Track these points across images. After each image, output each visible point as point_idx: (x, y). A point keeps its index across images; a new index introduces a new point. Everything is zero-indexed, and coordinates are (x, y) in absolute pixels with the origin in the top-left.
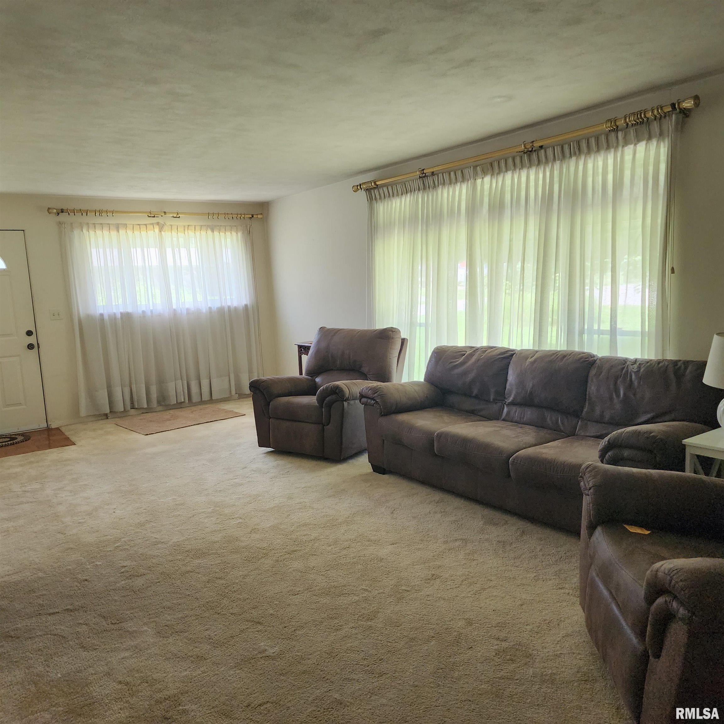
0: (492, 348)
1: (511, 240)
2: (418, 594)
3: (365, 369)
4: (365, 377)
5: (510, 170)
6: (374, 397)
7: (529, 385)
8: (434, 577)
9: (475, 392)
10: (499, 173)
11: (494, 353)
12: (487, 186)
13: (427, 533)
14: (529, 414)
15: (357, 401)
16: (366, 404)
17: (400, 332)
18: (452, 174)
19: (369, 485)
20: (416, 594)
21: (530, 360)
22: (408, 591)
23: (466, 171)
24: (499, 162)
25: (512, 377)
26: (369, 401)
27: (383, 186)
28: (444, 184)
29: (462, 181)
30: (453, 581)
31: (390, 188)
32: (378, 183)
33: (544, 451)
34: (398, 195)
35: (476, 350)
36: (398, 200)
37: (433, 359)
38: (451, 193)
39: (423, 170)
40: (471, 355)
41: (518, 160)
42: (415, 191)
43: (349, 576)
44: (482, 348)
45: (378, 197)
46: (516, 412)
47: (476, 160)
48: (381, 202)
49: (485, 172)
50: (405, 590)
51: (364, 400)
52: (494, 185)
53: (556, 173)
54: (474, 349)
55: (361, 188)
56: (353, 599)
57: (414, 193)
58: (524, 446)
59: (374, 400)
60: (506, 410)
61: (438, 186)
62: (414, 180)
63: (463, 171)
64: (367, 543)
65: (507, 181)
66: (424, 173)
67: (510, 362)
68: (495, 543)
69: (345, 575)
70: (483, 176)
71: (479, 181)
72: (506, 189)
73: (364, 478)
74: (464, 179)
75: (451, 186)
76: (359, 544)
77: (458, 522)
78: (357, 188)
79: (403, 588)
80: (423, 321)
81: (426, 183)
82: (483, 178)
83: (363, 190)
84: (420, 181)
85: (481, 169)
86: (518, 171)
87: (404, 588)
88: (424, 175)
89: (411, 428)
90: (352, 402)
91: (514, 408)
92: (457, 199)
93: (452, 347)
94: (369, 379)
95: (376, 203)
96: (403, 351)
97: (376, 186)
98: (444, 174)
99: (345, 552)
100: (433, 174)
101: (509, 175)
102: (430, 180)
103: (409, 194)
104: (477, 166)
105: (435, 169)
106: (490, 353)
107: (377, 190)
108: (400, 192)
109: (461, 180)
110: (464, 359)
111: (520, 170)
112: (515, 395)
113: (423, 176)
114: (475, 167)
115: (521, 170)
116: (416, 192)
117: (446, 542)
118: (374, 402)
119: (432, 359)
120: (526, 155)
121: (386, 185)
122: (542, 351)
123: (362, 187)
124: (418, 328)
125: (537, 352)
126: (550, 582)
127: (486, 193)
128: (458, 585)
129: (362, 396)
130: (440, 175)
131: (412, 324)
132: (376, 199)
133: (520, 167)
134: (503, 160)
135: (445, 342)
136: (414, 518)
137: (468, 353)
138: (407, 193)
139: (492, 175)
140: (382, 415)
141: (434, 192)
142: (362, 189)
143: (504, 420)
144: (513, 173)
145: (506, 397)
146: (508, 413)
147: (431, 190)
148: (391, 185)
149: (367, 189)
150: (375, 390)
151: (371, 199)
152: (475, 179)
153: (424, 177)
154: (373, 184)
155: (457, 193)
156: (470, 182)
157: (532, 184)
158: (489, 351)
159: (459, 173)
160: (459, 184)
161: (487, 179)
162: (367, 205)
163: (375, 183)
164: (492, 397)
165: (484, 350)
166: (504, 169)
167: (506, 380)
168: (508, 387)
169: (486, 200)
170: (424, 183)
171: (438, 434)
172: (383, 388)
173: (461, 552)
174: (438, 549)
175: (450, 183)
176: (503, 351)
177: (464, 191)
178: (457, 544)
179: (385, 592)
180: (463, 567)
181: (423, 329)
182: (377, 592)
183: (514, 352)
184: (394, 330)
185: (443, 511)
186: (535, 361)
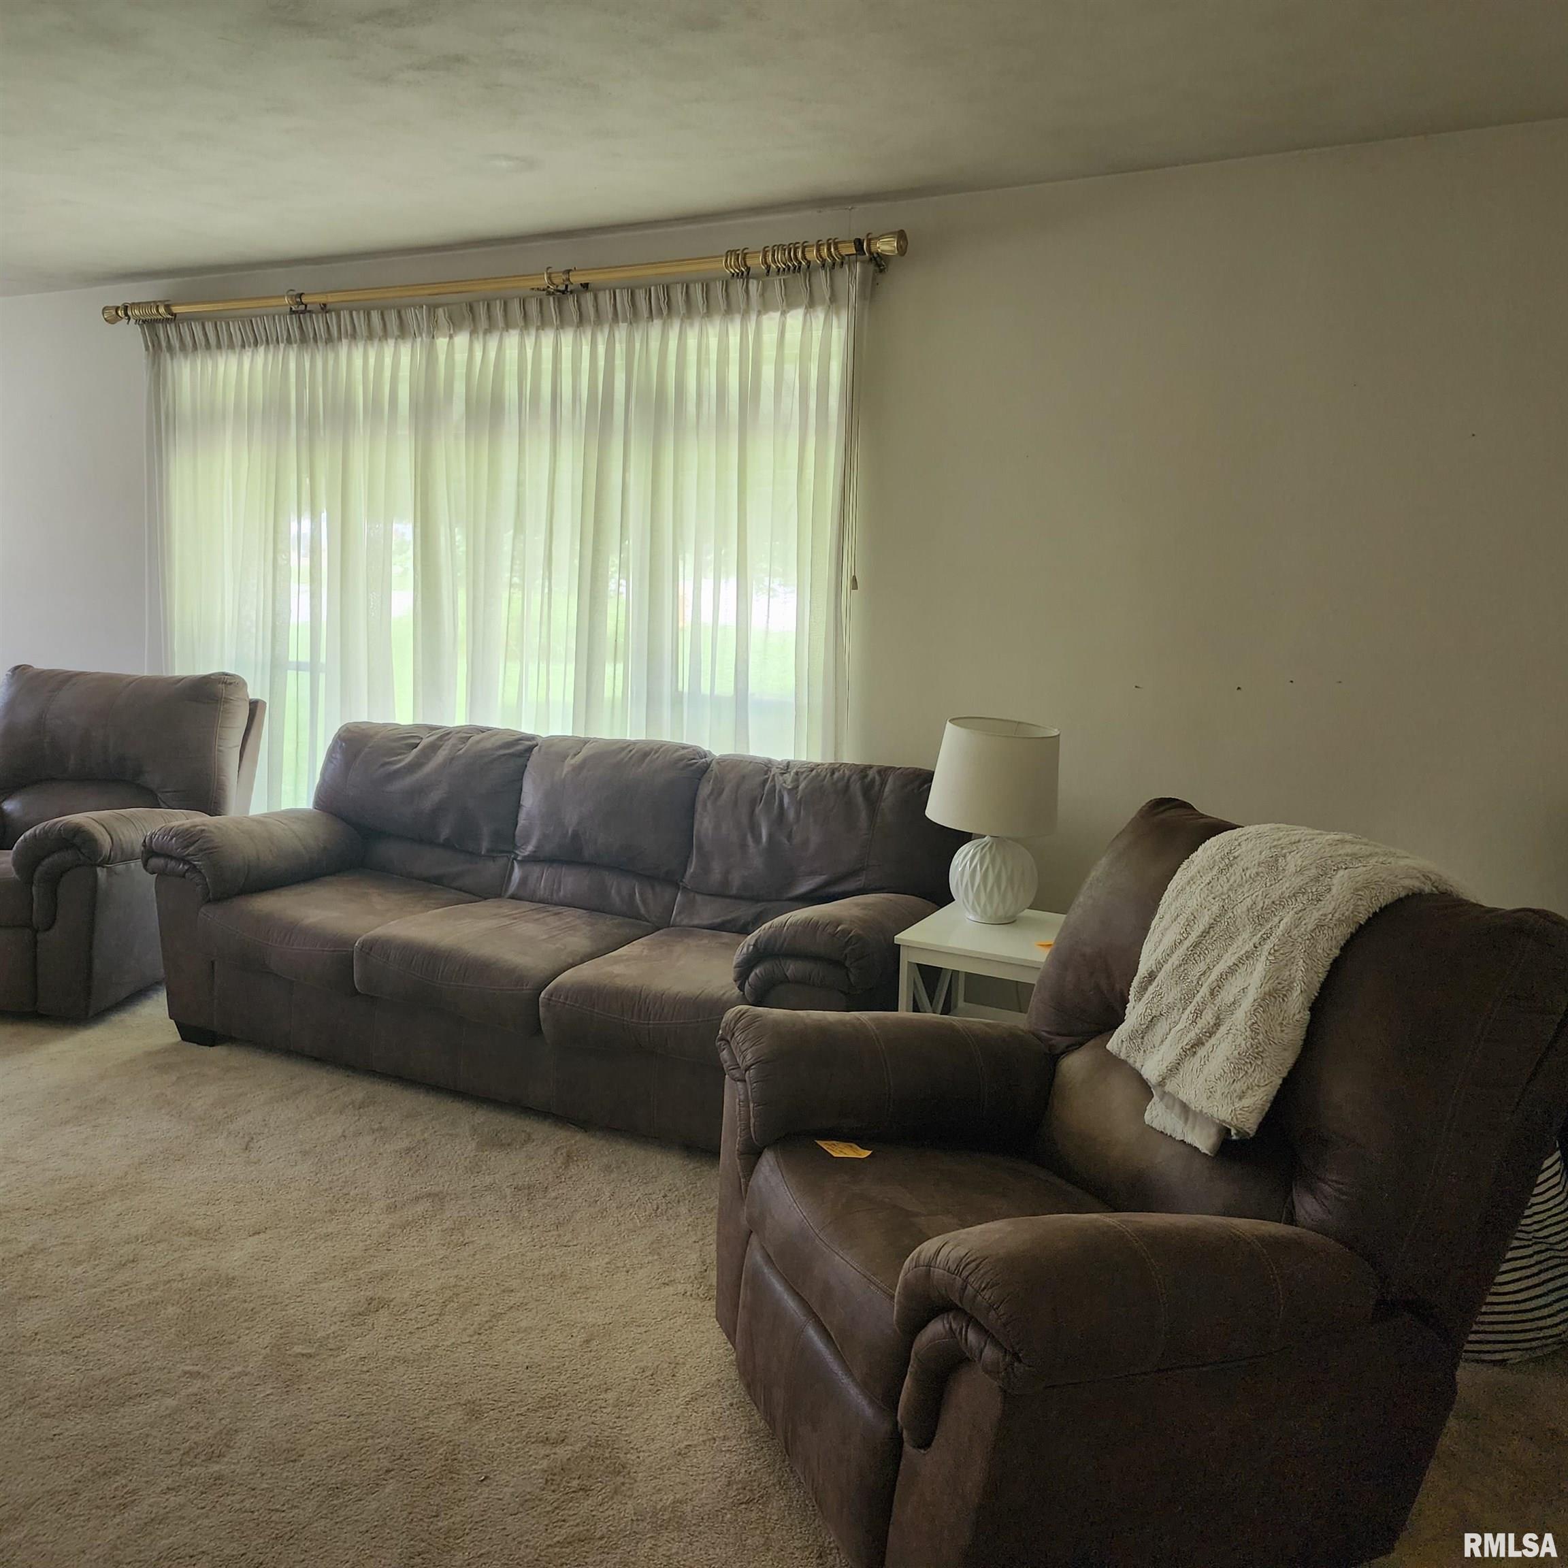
0: (482, 730)
1: (520, 484)
2: (338, 1359)
3: (152, 779)
4: (152, 799)
5: (514, 328)
6: (188, 855)
7: (571, 818)
8: (375, 1305)
9: (445, 833)
10: (488, 331)
11: (488, 744)
12: (461, 357)
13: (344, 1191)
14: (571, 881)
15: (137, 865)
16: (161, 874)
17: (245, 684)
18: (375, 316)
19: (175, 1078)
20: (332, 1359)
21: (573, 762)
22: (310, 1356)
23: (409, 315)
24: (488, 305)
25: (530, 798)
26: (172, 864)
27: (189, 318)
28: (354, 336)
29: (399, 336)
30: (421, 1309)
31: (209, 327)
32: (176, 309)
33: (618, 969)
34: (231, 346)
35: (447, 734)
36: (233, 360)
37: (338, 756)
38: (372, 361)
39: (300, 295)
40: (434, 747)
41: (533, 308)
42: (278, 342)
43: (145, 1343)
44: (460, 730)
45: (176, 343)
46: (542, 879)
47: (436, 291)
48: (186, 357)
49: (455, 324)
50: (303, 1355)
51: (156, 862)
52: (478, 354)
53: (620, 349)
54: (440, 733)
55: (126, 314)
56: (163, 1408)
57: (275, 347)
58: (570, 961)
59: (186, 862)
60: (517, 873)
61: (340, 339)
62: (277, 317)
63: (403, 312)
64: (186, 1241)
65: (508, 352)
66: (303, 304)
67: (526, 766)
68: (508, 1191)
69: (130, 1341)
70: (452, 332)
71: (442, 342)
72: (507, 368)
73: (159, 1061)
74: (403, 332)
75: (372, 344)
76: (164, 1245)
77: (417, 1153)
78: (117, 313)
79: (298, 1349)
80: (305, 657)
81: (307, 328)
82: (451, 337)
83: (132, 321)
84: (291, 319)
85: (447, 315)
86: (533, 332)
87: (299, 1351)
88: (302, 307)
89: (292, 930)
90: (120, 867)
91: (536, 870)
92: (387, 374)
93: (385, 725)
94: (161, 804)
95: (172, 359)
96: (253, 732)
97: (169, 316)
98: (354, 313)
99: (124, 1276)
100: (324, 308)
101: (512, 339)
102: (318, 322)
103: (262, 349)
104: (437, 306)
105: (330, 299)
106: (478, 742)
107: (173, 325)
108: (237, 339)
109: (397, 333)
110: (417, 757)
111: (537, 329)
112: (539, 841)
113: (300, 310)
114: (433, 308)
115: (542, 333)
116: (282, 346)
117: (392, 1208)
118: (186, 867)
119: (334, 755)
120: (551, 299)
121: (201, 319)
122: (596, 740)
123: (130, 313)
124: (291, 675)
125: (585, 742)
126: (642, 1273)
127: (460, 370)
128: (434, 1317)
129: (150, 852)
130: (345, 315)
131: (277, 666)
132: (170, 348)
133: (539, 324)
134: (498, 302)
135: (364, 714)
136: (305, 1153)
137: (425, 742)
138: (256, 343)
139: (473, 332)
140: (209, 901)
141: (329, 353)
142: (129, 319)
143: (512, 897)
144: (522, 336)
145: (519, 845)
146: (523, 881)
147: (321, 348)
148: (215, 318)
149: (144, 322)
150: (189, 837)
151: (156, 348)
152: (433, 337)
153: (303, 312)
154: (162, 310)
155: (388, 361)
156: (419, 340)
157: (566, 365)
158: (476, 737)
159: (392, 317)
160: (391, 342)
161: (462, 339)
162: (144, 361)
163: (167, 307)
164: (485, 845)
165: (466, 734)
166: (501, 324)
167: (518, 805)
168: (522, 821)
169: (460, 388)
170: (301, 327)
171: (363, 945)
172: (211, 832)
173: (433, 1226)
174: (376, 1230)
175: (370, 336)
176: (511, 738)
177: (405, 359)
178: (420, 1208)
179: (249, 1369)
180: (442, 1266)
181: (305, 676)
182: (227, 1373)
183: (534, 742)
184: (228, 681)
185: (376, 1127)
186: (585, 761)
